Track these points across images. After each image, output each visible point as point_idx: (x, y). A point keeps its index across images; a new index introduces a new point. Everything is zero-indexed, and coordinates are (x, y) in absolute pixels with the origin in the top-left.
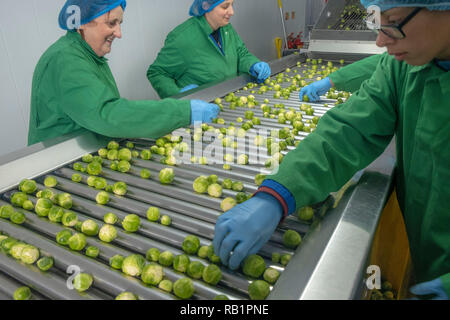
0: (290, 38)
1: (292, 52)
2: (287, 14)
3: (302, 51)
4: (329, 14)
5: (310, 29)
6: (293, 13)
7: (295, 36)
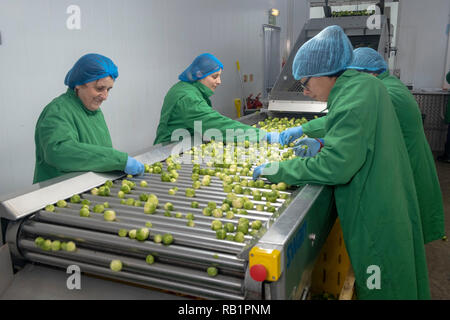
0: (249, 99)
1: (253, 112)
2: (245, 76)
3: (262, 110)
4: (285, 78)
5: (269, 90)
6: (251, 76)
7: (253, 98)
